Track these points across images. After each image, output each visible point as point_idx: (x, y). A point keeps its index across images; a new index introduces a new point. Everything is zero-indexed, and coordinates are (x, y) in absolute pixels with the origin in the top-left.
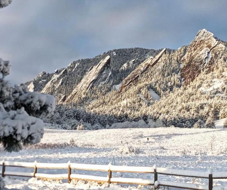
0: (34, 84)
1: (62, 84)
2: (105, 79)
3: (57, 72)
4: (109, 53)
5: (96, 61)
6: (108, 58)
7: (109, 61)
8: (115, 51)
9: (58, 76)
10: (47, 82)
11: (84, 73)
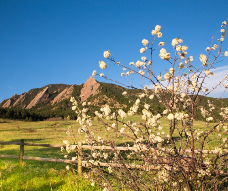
0: (11, 100)
1: (25, 100)
2: (46, 97)
3: (23, 94)
4: (48, 86)
5: (41, 89)
6: (47, 88)
7: (48, 90)
8: (51, 85)
9: (23, 96)
10: (17, 99)
11: (35, 95)
